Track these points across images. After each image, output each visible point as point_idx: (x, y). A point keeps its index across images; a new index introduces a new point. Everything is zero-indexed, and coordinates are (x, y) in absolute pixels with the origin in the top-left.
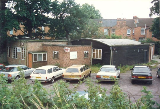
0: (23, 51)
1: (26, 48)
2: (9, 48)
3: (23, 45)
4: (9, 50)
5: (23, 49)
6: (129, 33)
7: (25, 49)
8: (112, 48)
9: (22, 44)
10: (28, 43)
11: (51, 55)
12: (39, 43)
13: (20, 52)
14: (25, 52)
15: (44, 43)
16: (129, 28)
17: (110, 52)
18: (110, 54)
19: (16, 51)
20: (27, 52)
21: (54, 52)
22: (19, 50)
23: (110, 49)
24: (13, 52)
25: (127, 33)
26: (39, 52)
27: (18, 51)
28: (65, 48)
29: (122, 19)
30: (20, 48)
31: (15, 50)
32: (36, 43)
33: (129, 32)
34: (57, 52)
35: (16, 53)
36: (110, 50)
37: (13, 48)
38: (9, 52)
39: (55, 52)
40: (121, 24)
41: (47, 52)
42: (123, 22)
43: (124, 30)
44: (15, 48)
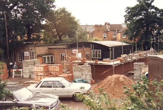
0: (31, 55)
1: (35, 52)
2: (15, 53)
3: (31, 50)
4: (15, 55)
5: (31, 53)
6: (105, 37)
7: (33, 53)
8: (111, 48)
9: (31, 48)
10: (37, 47)
11: (58, 57)
12: (46, 47)
13: (28, 55)
14: (33, 55)
15: (49, 46)
16: (105, 32)
17: (110, 52)
18: (110, 53)
19: (23, 55)
20: (36, 55)
21: (61, 54)
22: (27, 54)
23: (109, 49)
24: (19, 57)
25: (104, 37)
26: (48, 55)
27: (25, 55)
28: (73, 51)
29: (99, 25)
30: (28, 52)
31: (21, 55)
32: (43, 47)
33: (105, 35)
34: (64, 54)
35: (23, 57)
36: (109, 51)
37: (19, 53)
38: (15, 56)
39: (63, 54)
40: (98, 29)
41: (53, 54)
42: (100, 27)
43: (101, 34)
44: (21, 53)
